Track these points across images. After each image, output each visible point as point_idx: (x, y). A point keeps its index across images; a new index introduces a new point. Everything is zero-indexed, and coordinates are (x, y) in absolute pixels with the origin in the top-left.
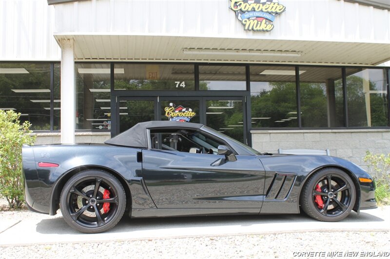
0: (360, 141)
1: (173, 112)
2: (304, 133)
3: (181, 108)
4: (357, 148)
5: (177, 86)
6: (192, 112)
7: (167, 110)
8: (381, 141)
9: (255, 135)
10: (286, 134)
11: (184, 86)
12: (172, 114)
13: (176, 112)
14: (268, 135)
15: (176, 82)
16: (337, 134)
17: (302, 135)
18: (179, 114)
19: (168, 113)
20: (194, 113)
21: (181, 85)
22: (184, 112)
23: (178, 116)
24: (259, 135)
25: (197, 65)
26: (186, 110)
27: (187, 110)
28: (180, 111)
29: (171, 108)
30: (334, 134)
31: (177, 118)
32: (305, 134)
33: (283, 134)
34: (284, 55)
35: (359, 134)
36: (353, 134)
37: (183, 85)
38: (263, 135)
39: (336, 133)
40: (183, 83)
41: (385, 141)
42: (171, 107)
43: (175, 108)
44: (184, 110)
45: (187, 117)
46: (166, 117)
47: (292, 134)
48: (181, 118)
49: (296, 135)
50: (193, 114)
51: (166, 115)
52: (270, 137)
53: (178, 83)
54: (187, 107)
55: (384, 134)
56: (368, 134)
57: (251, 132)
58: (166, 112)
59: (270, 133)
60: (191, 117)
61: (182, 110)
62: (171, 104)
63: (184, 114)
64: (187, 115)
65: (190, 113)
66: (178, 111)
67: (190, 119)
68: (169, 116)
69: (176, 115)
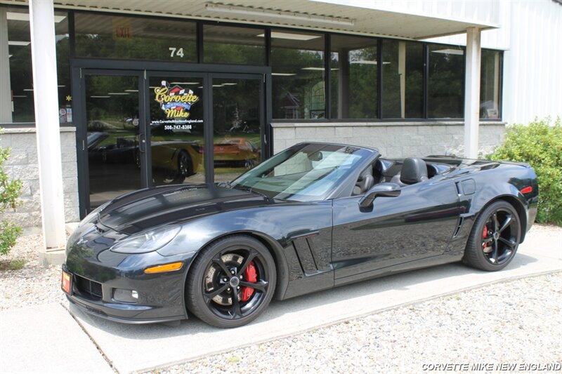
0: (395, 138)
1: (166, 94)
2: (335, 127)
4: (391, 146)
5: (172, 55)
6: (194, 94)
7: (158, 91)
8: (415, 137)
9: (277, 129)
10: (314, 129)
11: (182, 55)
12: (166, 97)
13: (171, 94)
14: (293, 130)
15: (170, 49)
16: (371, 128)
17: (333, 129)
18: (176, 98)
19: (160, 96)
20: (195, 97)
21: (178, 54)
22: (182, 95)
23: (173, 101)
24: (282, 129)
25: (200, 23)
26: (185, 92)
27: (187, 92)
28: (177, 94)
29: (164, 89)
30: (367, 128)
31: (172, 105)
32: (337, 128)
33: (311, 129)
34: (335, 22)
35: (394, 128)
36: (388, 128)
37: (181, 53)
38: (286, 130)
39: (370, 126)
40: (181, 50)
41: (421, 137)
42: (164, 87)
43: (169, 88)
44: (182, 92)
45: (187, 103)
46: (156, 102)
47: (322, 128)
48: (177, 104)
49: (326, 129)
50: (194, 99)
51: (157, 99)
52: (296, 132)
53: (174, 49)
54: (187, 88)
55: (420, 127)
56: (404, 128)
57: (273, 125)
58: (156, 95)
59: (296, 127)
60: (191, 102)
61: (179, 92)
62: (164, 83)
63: (182, 99)
64: (186, 100)
65: (190, 97)
66: (174, 94)
67: (191, 106)
68: (161, 102)
69: (172, 99)
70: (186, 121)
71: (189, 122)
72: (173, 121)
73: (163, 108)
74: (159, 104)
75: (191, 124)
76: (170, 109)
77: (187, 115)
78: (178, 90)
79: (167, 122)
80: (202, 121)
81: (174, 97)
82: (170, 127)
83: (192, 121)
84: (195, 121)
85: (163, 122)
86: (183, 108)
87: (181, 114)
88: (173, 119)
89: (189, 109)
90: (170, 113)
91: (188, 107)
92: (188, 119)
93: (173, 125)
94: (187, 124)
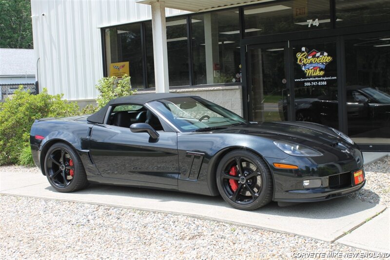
1: (306, 58)
3: (314, 53)
5: (309, 26)
6: (328, 56)
7: (299, 56)
12: (305, 60)
13: (309, 57)
15: (308, 21)
18: (313, 60)
19: (301, 59)
20: (330, 57)
21: (314, 24)
22: (318, 57)
23: (311, 63)
26: (321, 55)
27: (322, 54)
28: (314, 56)
29: (303, 54)
31: (310, 66)
37: (316, 23)
40: (317, 20)
42: (304, 52)
43: (308, 53)
44: (318, 54)
45: (322, 63)
46: (298, 64)
48: (314, 65)
50: (329, 59)
51: (298, 62)
53: (311, 21)
54: (322, 51)
58: (297, 59)
60: (326, 62)
61: (316, 55)
62: (303, 49)
63: (318, 60)
64: (321, 61)
65: (325, 58)
66: (311, 57)
67: (326, 66)
68: (301, 64)
69: (310, 61)
70: (321, 78)
71: (325, 79)
72: (311, 79)
73: (303, 69)
74: (300, 65)
75: (326, 80)
76: (309, 69)
77: (322, 73)
78: (316, 53)
79: (306, 80)
80: (335, 78)
81: (312, 59)
82: (309, 84)
83: (327, 78)
84: (330, 78)
85: (303, 80)
86: (319, 68)
87: (318, 73)
88: (311, 77)
89: (324, 68)
90: (309, 72)
91: (323, 67)
92: (323, 76)
93: (311, 82)
94: (323, 81)
